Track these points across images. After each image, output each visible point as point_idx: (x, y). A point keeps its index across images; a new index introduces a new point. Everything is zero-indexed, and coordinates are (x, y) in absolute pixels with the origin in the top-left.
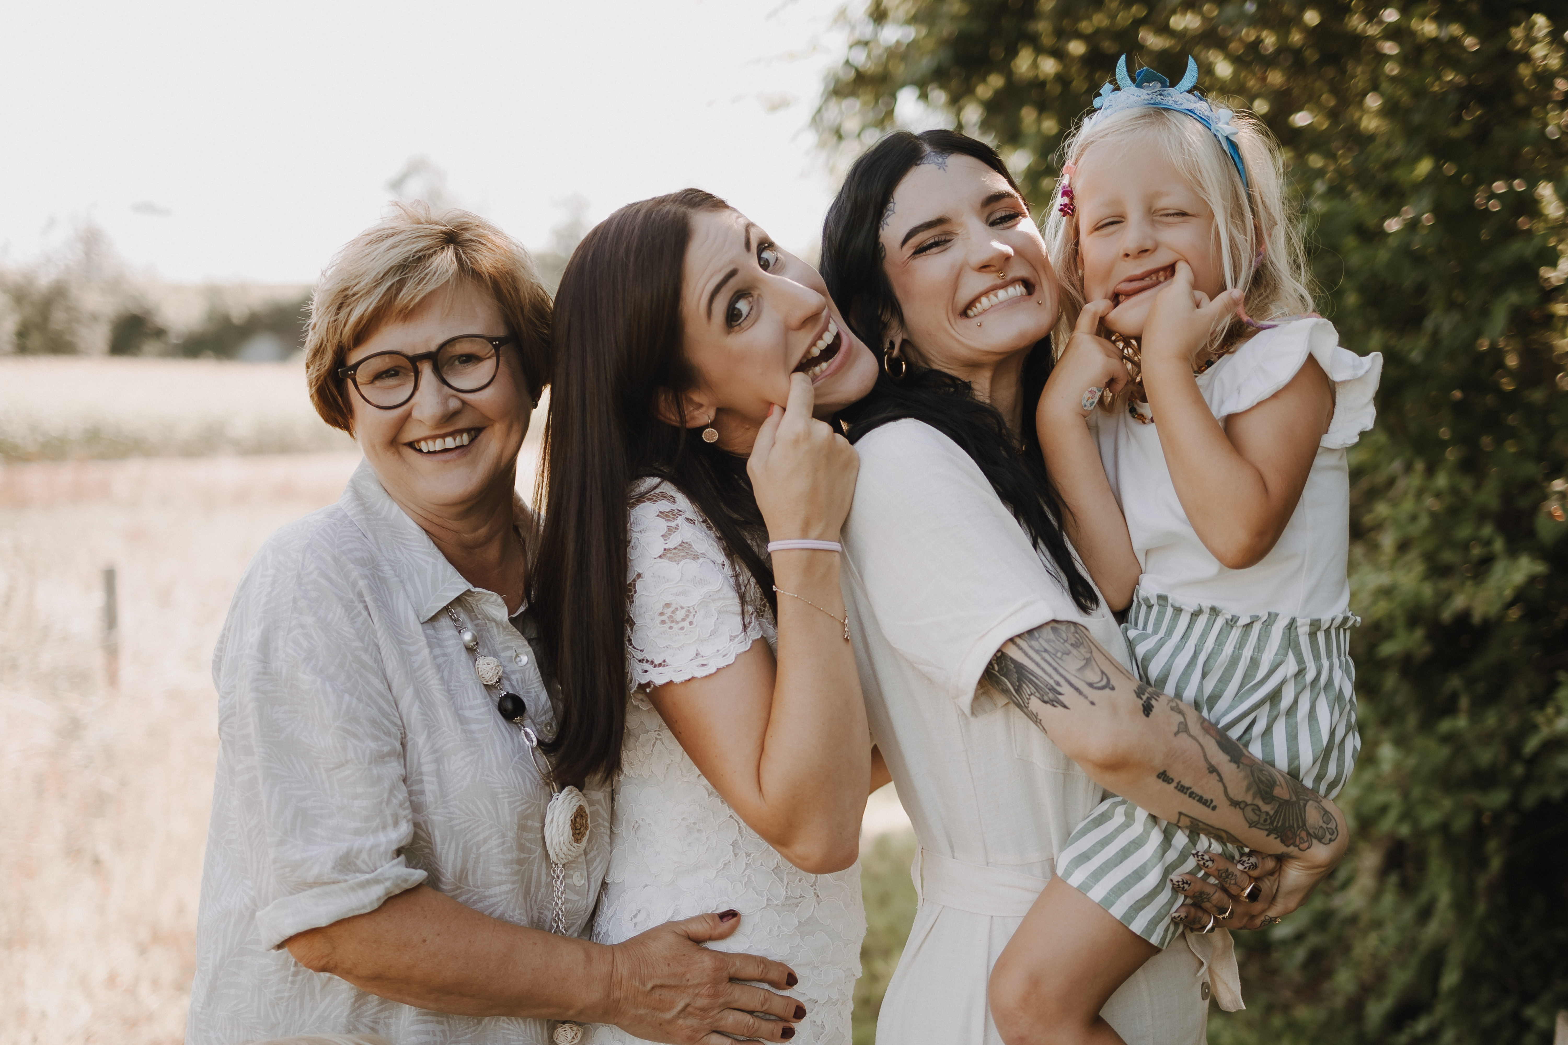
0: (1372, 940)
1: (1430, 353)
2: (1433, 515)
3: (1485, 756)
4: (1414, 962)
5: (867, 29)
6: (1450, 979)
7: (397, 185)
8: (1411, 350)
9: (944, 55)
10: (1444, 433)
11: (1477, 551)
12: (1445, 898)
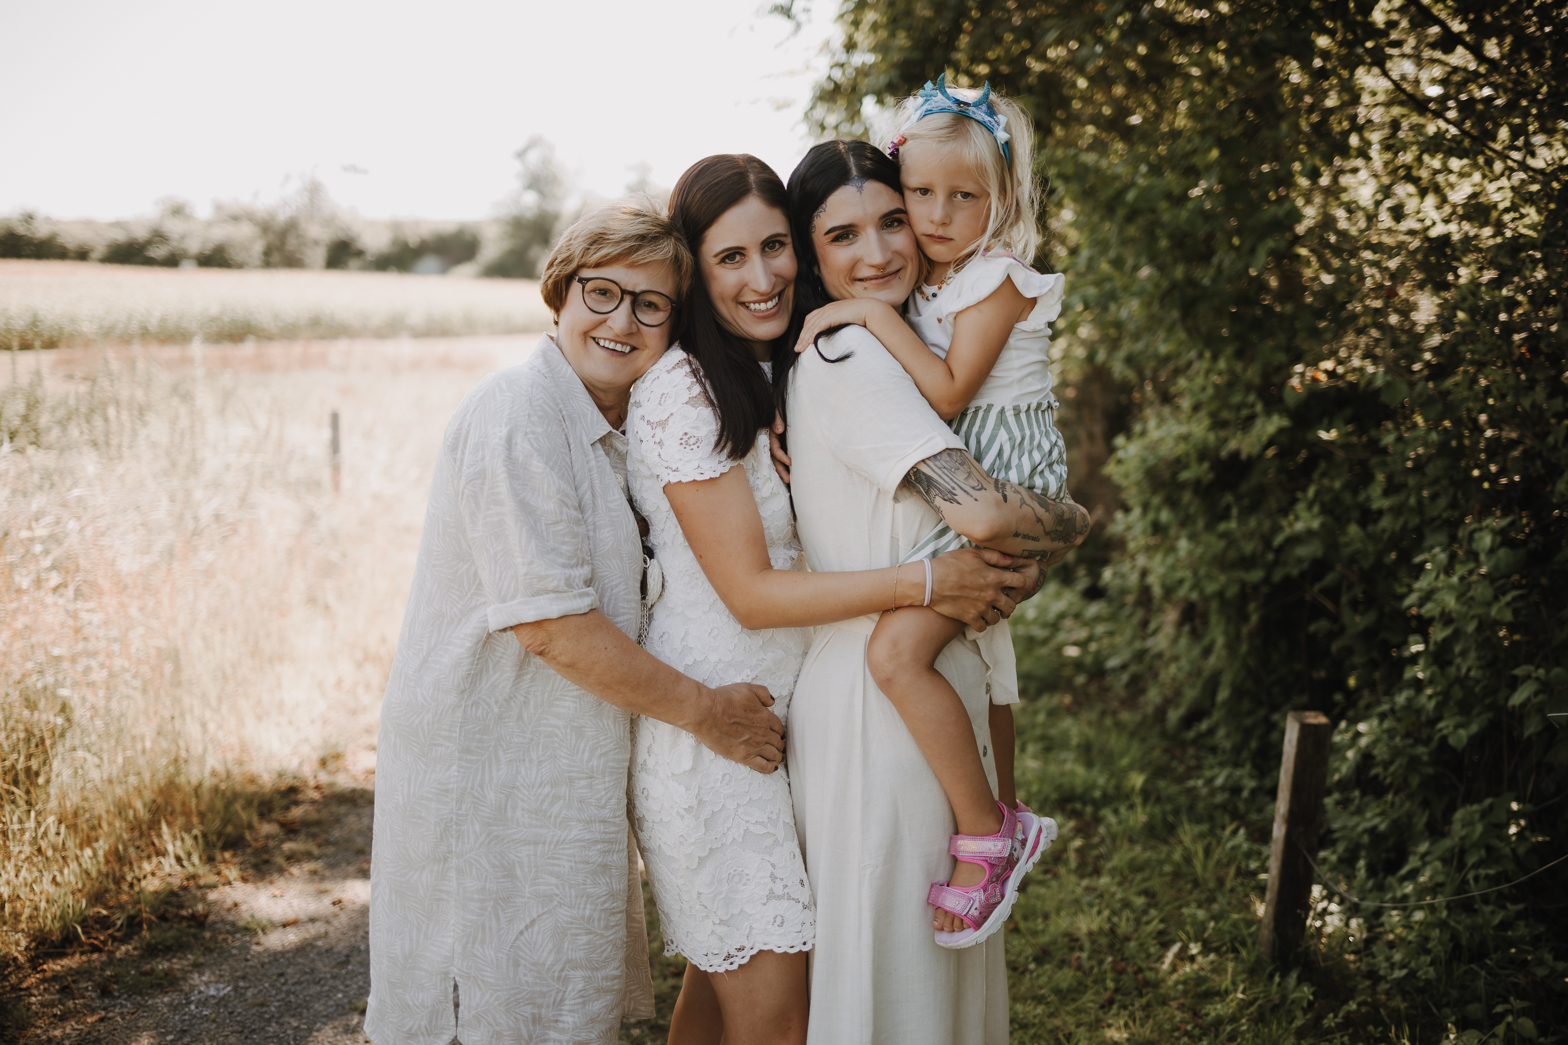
0: (1173, 669)
1: (1214, 280)
2: (1216, 387)
3: (1248, 547)
4: (1199, 683)
5: (842, 57)
6: (1223, 694)
7: (521, 155)
8: (1203, 278)
9: (894, 74)
10: (1225, 332)
11: (1245, 412)
12: (1220, 641)
